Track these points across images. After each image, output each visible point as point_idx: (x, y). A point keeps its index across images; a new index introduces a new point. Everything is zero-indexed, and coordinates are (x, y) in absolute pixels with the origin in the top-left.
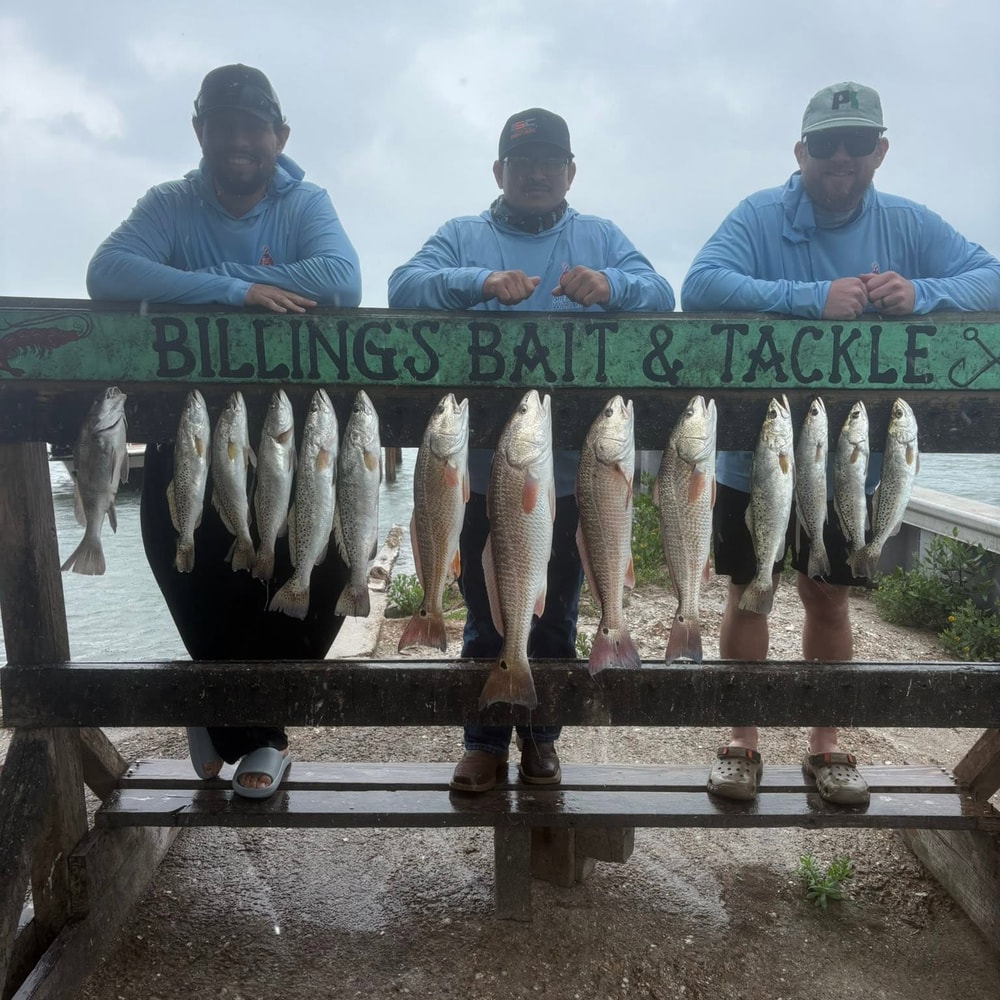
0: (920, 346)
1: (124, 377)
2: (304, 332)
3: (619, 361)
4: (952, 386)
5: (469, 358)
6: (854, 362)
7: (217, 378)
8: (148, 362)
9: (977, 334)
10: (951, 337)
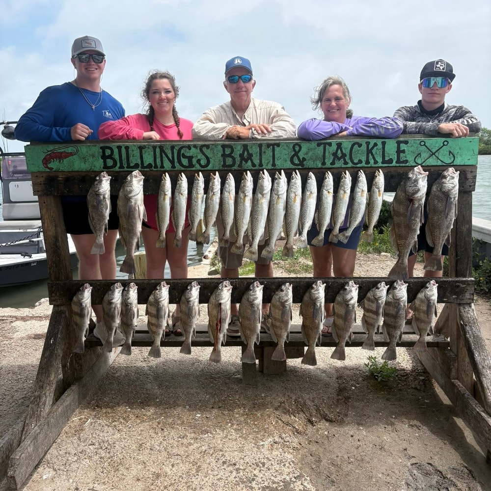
0: (402, 149)
1: (90, 170)
2: (158, 150)
3: (281, 158)
4: (415, 164)
5: (222, 159)
6: (375, 156)
7: (126, 169)
8: (99, 164)
9: (425, 143)
10: (414, 145)
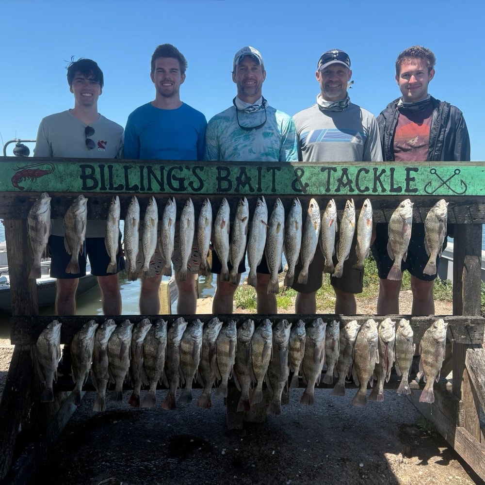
0: (411, 176)
1: (67, 190)
3: (281, 183)
4: (425, 194)
6: (383, 183)
7: (108, 191)
8: (78, 184)
9: (436, 171)
10: (425, 172)
